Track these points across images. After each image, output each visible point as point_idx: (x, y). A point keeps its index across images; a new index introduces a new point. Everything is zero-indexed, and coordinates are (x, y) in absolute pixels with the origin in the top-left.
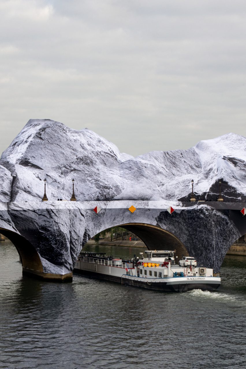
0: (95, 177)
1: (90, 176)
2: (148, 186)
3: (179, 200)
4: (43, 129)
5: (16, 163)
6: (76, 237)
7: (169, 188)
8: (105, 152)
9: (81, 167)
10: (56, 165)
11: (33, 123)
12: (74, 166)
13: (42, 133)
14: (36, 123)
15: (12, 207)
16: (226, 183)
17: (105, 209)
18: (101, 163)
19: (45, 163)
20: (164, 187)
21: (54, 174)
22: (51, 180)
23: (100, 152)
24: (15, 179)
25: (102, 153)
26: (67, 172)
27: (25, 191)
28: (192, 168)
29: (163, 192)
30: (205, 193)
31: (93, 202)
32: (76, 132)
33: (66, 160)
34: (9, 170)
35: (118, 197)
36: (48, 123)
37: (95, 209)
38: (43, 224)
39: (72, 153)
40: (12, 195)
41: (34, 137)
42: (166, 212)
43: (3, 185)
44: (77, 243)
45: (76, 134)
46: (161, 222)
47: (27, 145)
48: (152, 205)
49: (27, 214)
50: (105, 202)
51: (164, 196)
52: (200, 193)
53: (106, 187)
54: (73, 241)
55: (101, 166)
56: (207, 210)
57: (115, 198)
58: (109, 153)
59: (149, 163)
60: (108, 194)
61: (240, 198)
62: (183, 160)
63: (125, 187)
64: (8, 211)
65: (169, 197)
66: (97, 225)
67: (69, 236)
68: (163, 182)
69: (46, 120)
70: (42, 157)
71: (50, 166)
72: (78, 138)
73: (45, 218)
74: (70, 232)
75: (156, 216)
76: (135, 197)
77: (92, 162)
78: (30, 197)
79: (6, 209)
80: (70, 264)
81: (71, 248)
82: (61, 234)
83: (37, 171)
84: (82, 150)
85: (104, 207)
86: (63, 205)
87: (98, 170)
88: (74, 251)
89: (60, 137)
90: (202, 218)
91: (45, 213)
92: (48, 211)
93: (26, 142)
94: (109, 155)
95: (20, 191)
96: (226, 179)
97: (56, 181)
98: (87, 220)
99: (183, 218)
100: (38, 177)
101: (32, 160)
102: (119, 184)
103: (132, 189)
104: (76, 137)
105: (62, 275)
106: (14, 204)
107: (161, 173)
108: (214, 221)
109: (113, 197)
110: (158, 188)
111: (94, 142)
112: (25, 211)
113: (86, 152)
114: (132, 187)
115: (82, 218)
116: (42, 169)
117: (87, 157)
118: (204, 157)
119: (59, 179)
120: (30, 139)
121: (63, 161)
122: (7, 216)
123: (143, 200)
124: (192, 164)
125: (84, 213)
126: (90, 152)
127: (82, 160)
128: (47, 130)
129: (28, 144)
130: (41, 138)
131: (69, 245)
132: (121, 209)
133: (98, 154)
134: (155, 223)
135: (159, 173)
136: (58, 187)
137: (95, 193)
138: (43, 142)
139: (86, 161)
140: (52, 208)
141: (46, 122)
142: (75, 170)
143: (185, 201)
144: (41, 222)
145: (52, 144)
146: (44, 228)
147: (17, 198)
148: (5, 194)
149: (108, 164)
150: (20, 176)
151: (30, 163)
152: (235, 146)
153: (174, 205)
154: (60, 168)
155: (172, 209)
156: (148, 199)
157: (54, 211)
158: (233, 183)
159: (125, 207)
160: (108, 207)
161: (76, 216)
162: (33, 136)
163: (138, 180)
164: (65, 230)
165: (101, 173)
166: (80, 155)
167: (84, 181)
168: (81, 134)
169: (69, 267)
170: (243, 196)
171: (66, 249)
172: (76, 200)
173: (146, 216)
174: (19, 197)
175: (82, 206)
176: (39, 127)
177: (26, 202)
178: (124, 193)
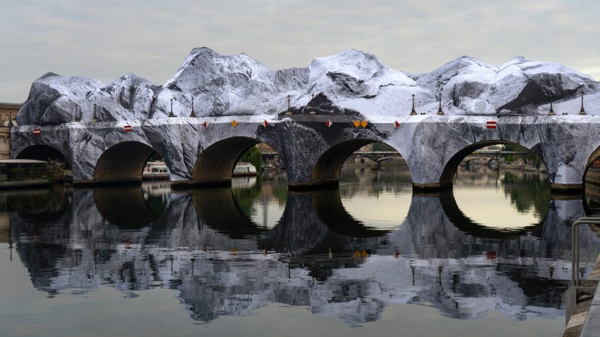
0: (217, 96)
1: (214, 95)
2: (252, 102)
3: (279, 115)
4: (197, 57)
5: (166, 87)
6: (189, 149)
7: (272, 103)
8: (240, 74)
9: (212, 87)
10: (193, 87)
11: (193, 52)
12: (207, 87)
13: (196, 59)
14: (196, 51)
15: (146, 123)
16: (325, 97)
17: (214, 124)
18: (230, 84)
19: (187, 85)
20: (268, 103)
21: (189, 95)
22: (184, 100)
23: (235, 74)
24: (155, 100)
25: (237, 75)
26: (199, 93)
27: (161, 110)
28: (299, 84)
29: (266, 107)
30: (302, 107)
31: (206, 118)
32: (223, 57)
33: (203, 82)
34: (154, 93)
35: (226, 112)
36: (203, 50)
37: (205, 124)
38: (164, 137)
39: (210, 75)
40: (150, 114)
41: (189, 64)
42: (262, 126)
43: (145, 106)
44: (191, 154)
48: (253, 119)
49: (155, 129)
50: (215, 118)
51: (266, 111)
52: (298, 107)
53: (219, 105)
54: (187, 152)
55: (228, 86)
56: (288, 122)
57: (224, 113)
58: (246, 74)
59: (262, 81)
60: (219, 110)
61: (332, 111)
62: (293, 77)
63: (234, 104)
64: (142, 127)
65: (271, 112)
66: (209, 139)
67: (181, 148)
68: (267, 98)
69: (202, 48)
70: (187, 80)
71: (189, 88)
73: (164, 133)
74: (183, 145)
75: (255, 130)
76: (239, 113)
77: (223, 83)
79: (141, 125)
80: (184, 173)
81: (185, 158)
82: (173, 146)
83: (176, 93)
84: (220, 73)
85: (212, 122)
86: (175, 121)
87: (224, 89)
88: (189, 161)
89: (207, 62)
90: (285, 131)
92: (164, 127)
93: (183, 68)
94: (242, 76)
95: (157, 110)
96: (326, 94)
97: (187, 101)
98: (200, 134)
99: (277, 131)
100: (175, 97)
101: (178, 84)
102: (231, 101)
103: (238, 105)
104: (222, 61)
106: (149, 122)
107: (268, 90)
108: (294, 133)
109: (221, 113)
110: (262, 104)
111: (236, 65)
112: (153, 127)
113: (222, 75)
114: (240, 103)
115: (196, 132)
116: (181, 91)
117: (221, 79)
118: (313, 73)
119: (190, 99)
121: (200, 84)
122: (141, 132)
123: (247, 115)
124: (300, 81)
125: (197, 128)
126: (226, 74)
127: (215, 81)
128: (200, 57)
129: (183, 70)
130: (193, 64)
131: (182, 156)
132: (226, 124)
133: (232, 75)
134: (255, 136)
135: (266, 90)
137: (210, 110)
138: (193, 67)
139: (219, 82)
140: (166, 123)
142: (206, 90)
143: (282, 115)
144: (162, 135)
145: (199, 69)
146: (164, 141)
147: (153, 116)
148: (145, 113)
149: (236, 84)
150: (160, 98)
151: (176, 86)
152: (349, 61)
153: (271, 119)
154: (195, 89)
155: (266, 122)
156: (251, 114)
157: (167, 126)
158: (331, 98)
159: (229, 122)
160: (217, 122)
161: (187, 130)
162: (189, 62)
163: (247, 97)
164: (176, 143)
165: (224, 93)
166: (215, 77)
167: (207, 100)
168: (228, 59)
169: (184, 175)
170: (336, 109)
171: (179, 160)
172: (195, 116)
173: (247, 129)
174: (155, 116)
175: (195, 121)
176: (195, 55)
177: (159, 120)
178: (232, 109)
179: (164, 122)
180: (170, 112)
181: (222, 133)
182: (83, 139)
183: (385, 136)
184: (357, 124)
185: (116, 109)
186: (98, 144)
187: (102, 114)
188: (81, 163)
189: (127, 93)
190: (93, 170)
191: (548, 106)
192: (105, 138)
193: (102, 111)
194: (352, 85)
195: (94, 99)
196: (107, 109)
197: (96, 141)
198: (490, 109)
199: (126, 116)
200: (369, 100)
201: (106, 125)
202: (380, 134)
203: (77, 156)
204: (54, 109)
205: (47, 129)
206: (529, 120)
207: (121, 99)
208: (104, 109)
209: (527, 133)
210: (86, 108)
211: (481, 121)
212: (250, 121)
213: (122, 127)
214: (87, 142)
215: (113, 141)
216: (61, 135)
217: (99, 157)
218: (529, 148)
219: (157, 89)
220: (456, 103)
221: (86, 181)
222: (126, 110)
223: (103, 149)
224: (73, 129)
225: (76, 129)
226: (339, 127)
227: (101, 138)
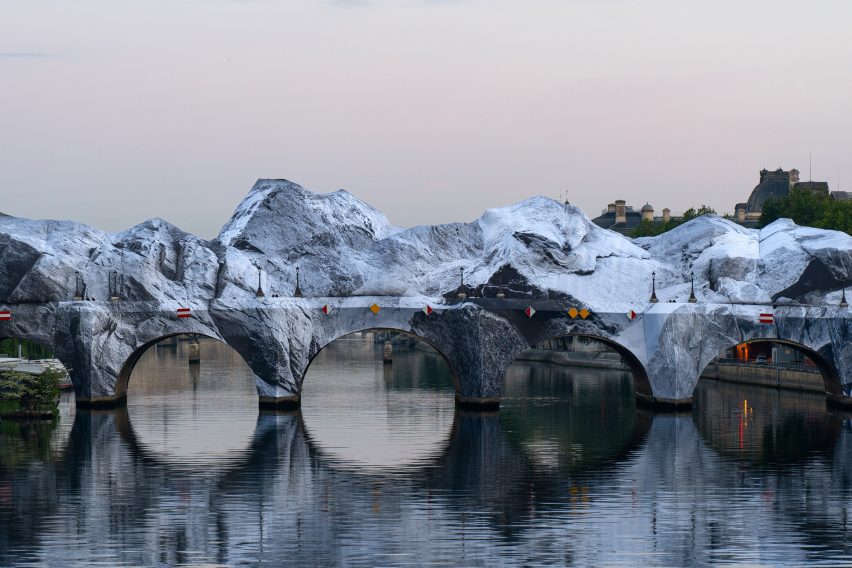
0: (332, 264)
1: (326, 262)
2: (400, 276)
3: (444, 296)
4: (273, 195)
5: (230, 245)
6: (298, 347)
7: (431, 278)
8: (356, 227)
9: (317, 248)
10: (282, 247)
11: (262, 186)
12: (307, 248)
13: (272, 200)
14: (265, 184)
15: (215, 305)
16: (515, 270)
17: (338, 309)
18: (347, 243)
19: (268, 244)
20: (425, 277)
21: (278, 260)
22: (273, 269)
23: (348, 227)
24: (222, 267)
25: (351, 228)
26: (296, 257)
27: (235, 284)
28: (469, 250)
29: (423, 284)
30: (481, 286)
31: (324, 299)
32: (319, 197)
33: (298, 239)
34: (217, 255)
35: (358, 291)
36: (282, 184)
37: (325, 309)
38: (254, 328)
39: (307, 228)
40: (218, 289)
41: (260, 206)
42: (422, 313)
43: (207, 276)
44: (301, 355)
45: (319, 201)
46: (416, 327)
47: (249, 217)
48: (403, 303)
49: (234, 315)
50: (340, 299)
51: (423, 289)
52: (475, 286)
53: (343, 278)
54: (294, 352)
55: (344, 248)
56: (472, 309)
57: (354, 293)
58: (364, 227)
59: (407, 243)
60: (344, 287)
61: (530, 293)
62: (457, 238)
63: (369, 278)
64: (209, 311)
65: (431, 291)
66: (330, 331)
67: (288, 346)
68: (424, 270)
69: (278, 180)
70: (266, 235)
71: (274, 248)
72: (321, 206)
73: (255, 321)
74: (289, 340)
75: (410, 319)
76: (381, 292)
77: (333, 242)
78: (242, 292)
79: (206, 308)
80: (290, 383)
81: (291, 361)
82: (275, 343)
83: (255, 256)
84: (323, 225)
85: (337, 306)
86: (278, 303)
87: (339, 253)
88: (297, 366)
89: (295, 206)
90: (467, 322)
91: (255, 314)
92: (259, 312)
93: (249, 213)
94: (361, 231)
95: (229, 284)
96: (515, 265)
97: (279, 269)
98: (315, 324)
99: (446, 321)
100: (255, 264)
101: (251, 241)
102: (361, 274)
103: (377, 280)
104: (319, 205)
105: (275, 398)
106: (218, 302)
107: (422, 257)
108: (481, 325)
109: (350, 292)
110: (416, 279)
111: (344, 212)
112: (231, 311)
113: (327, 228)
114: (379, 277)
115: (308, 321)
116: (262, 253)
117: (327, 235)
118: (489, 234)
119: (283, 267)
120: (255, 209)
121: (293, 242)
122: (208, 318)
123: (393, 295)
124: (470, 244)
125: (310, 315)
126: (334, 227)
127: (319, 238)
128: (279, 196)
129: (251, 215)
130: (269, 208)
131: (287, 358)
132: (361, 308)
133: (344, 229)
134: (408, 328)
135: (419, 257)
136: (281, 278)
137: (327, 286)
138: (271, 213)
139: (326, 240)
140: (263, 307)
141: (280, 183)
142: (307, 253)
143: (451, 297)
144: (250, 325)
145: (282, 216)
146: (255, 334)
147: (224, 293)
148: (207, 287)
149: (355, 245)
150: (230, 263)
151: (248, 244)
152: (540, 216)
153: (435, 302)
154: (287, 251)
155: (429, 309)
156: (399, 295)
157: (266, 311)
158: (523, 271)
159: (366, 306)
160: (343, 306)
161: (297, 318)
162: (258, 204)
163: (388, 268)
164: (282, 338)
165: (343, 258)
166: (318, 232)
167: (316, 269)
168: (327, 201)
169: (289, 387)
170: (536, 290)
171: (284, 364)
172: (302, 296)
173: (395, 317)
174: (226, 292)
175: (307, 304)
176: (268, 192)
177: (234, 299)
178: (366, 286)
179: (257, 304)
180: (256, 288)
181: (353, 323)
182: (105, 329)
183: (613, 330)
184: (573, 313)
185: (152, 279)
186: (125, 338)
187: (127, 287)
188: (100, 368)
189: (169, 254)
190: (114, 379)
191: (839, 293)
192: (137, 327)
193: (128, 283)
194: (557, 254)
195: (106, 262)
196: (138, 280)
197: (123, 333)
198: (763, 296)
199: (172, 293)
200: (584, 277)
201: (139, 306)
202: (606, 328)
203: (96, 358)
204: (37, 279)
205: (21, 310)
206: (815, 312)
207: (161, 264)
208: (132, 280)
209: (813, 330)
210: (94, 277)
211: (752, 313)
212: (402, 305)
213: (172, 310)
214: (110, 334)
215: (153, 332)
216: (51, 321)
217: (126, 358)
218: (816, 349)
219: (216, 246)
220: (713, 286)
221: (106, 398)
222: (171, 282)
223: (133, 345)
224: (87, 313)
225: (95, 313)
226: (544, 316)
227: (131, 329)
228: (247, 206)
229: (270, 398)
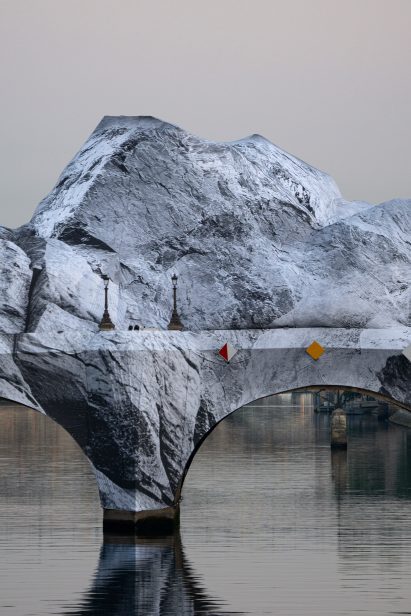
0: (238, 270)
1: (227, 266)
2: (361, 292)
4: (131, 145)
5: (53, 236)
6: (175, 420)
8: (280, 202)
9: (210, 242)
10: (147, 239)
11: (109, 129)
12: (192, 241)
13: (128, 154)
14: (116, 126)
15: (25, 345)
17: (249, 351)
18: (264, 232)
19: (123, 233)
20: (406, 293)
21: (140, 264)
22: (130, 278)
23: (268, 204)
24: (38, 277)
25: (273, 205)
26: (173, 258)
27: (62, 307)
29: (403, 306)
31: (221, 332)
32: (215, 149)
33: (176, 225)
34: (29, 254)
35: (284, 318)
36: (146, 126)
37: (224, 351)
38: (95, 386)
39: (192, 205)
40: (30, 316)
41: (106, 166)
42: (402, 358)
43: (9, 292)
44: (180, 434)
45: (214, 156)
46: (391, 384)
47: (86, 186)
48: (366, 340)
49: (59, 363)
50: (251, 332)
51: (403, 316)
53: (258, 295)
54: (169, 429)
55: (258, 240)
57: (277, 321)
58: (295, 202)
59: (376, 231)
60: (260, 311)
63: (304, 295)
64: (14, 355)
66: (233, 391)
67: (156, 418)
68: (406, 280)
69: (141, 118)
70: (118, 217)
71: (132, 241)
72: (218, 164)
73: (98, 374)
74: (160, 408)
75: (378, 369)
76: (326, 321)
77: (239, 230)
78: (73, 321)
79: (9, 352)
80: (161, 487)
81: (163, 446)
82: (132, 412)
83: (98, 256)
84: (221, 198)
85: (245, 345)
86: (139, 341)
87: (250, 249)
88: (173, 455)
89: (171, 165)
91: (97, 360)
92: (105, 356)
93: (87, 177)
94: (290, 210)
95: (50, 306)
97: (140, 280)
98: (206, 379)
100: (98, 271)
101: (91, 229)
102: (291, 287)
103: (319, 299)
104: (215, 163)
105: (134, 513)
106: (32, 341)
107: (401, 257)
109: (270, 320)
110: (389, 296)
111: (259, 175)
112: (53, 355)
113: (228, 204)
114: (322, 294)
115: (193, 372)
116: (111, 250)
117: (228, 217)
119: (149, 276)
120: (98, 170)
121: (166, 230)
122: (12, 369)
123: (347, 326)
125: (197, 362)
126: (240, 202)
127: (214, 223)
128: (142, 147)
129: (90, 182)
130: (123, 168)
131: (155, 440)
132: (289, 350)
133: (259, 207)
134: (376, 386)
135: (396, 256)
136: (145, 295)
137: (229, 310)
138: (126, 178)
139: (226, 227)
140: (112, 348)
141: (142, 124)
142: (192, 251)
144: (89, 381)
145: (148, 183)
146: (97, 397)
147: (40, 324)
148: (11, 313)
150: (52, 269)
151: (85, 234)
154: (155, 247)
156: (359, 326)
157: (116, 355)
159: (299, 346)
160: (257, 346)
161: (173, 368)
162: (104, 162)
163: (340, 277)
164: (145, 404)
165: (256, 259)
166: (211, 213)
167: (208, 279)
168: (229, 155)
169: (158, 493)
171: (150, 451)
172: (182, 328)
173: (352, 367)
174: (45, 322)
175: (193, 343)
176: (121, 139)
177: (58, 334)
178: (299, 310)
179: (100, 342)
180: (100, 314)
181: (274, 376)
212: (363, 345)
219: (27, 239)
228: (83, 166)
229: (125, 512)
